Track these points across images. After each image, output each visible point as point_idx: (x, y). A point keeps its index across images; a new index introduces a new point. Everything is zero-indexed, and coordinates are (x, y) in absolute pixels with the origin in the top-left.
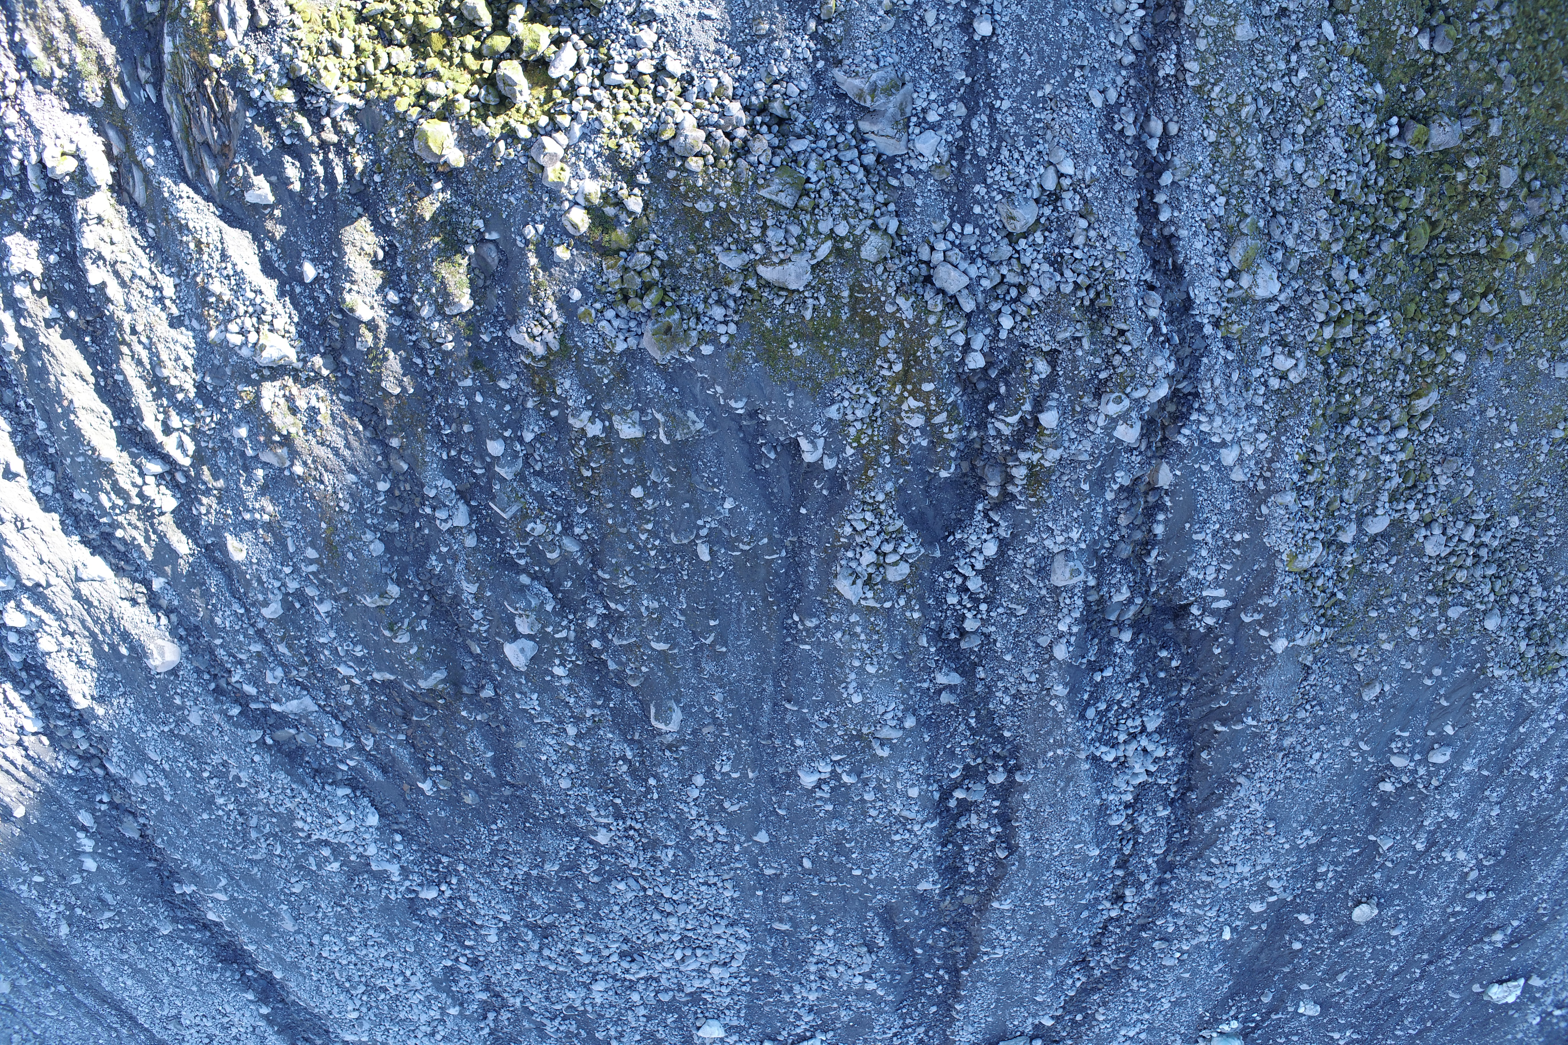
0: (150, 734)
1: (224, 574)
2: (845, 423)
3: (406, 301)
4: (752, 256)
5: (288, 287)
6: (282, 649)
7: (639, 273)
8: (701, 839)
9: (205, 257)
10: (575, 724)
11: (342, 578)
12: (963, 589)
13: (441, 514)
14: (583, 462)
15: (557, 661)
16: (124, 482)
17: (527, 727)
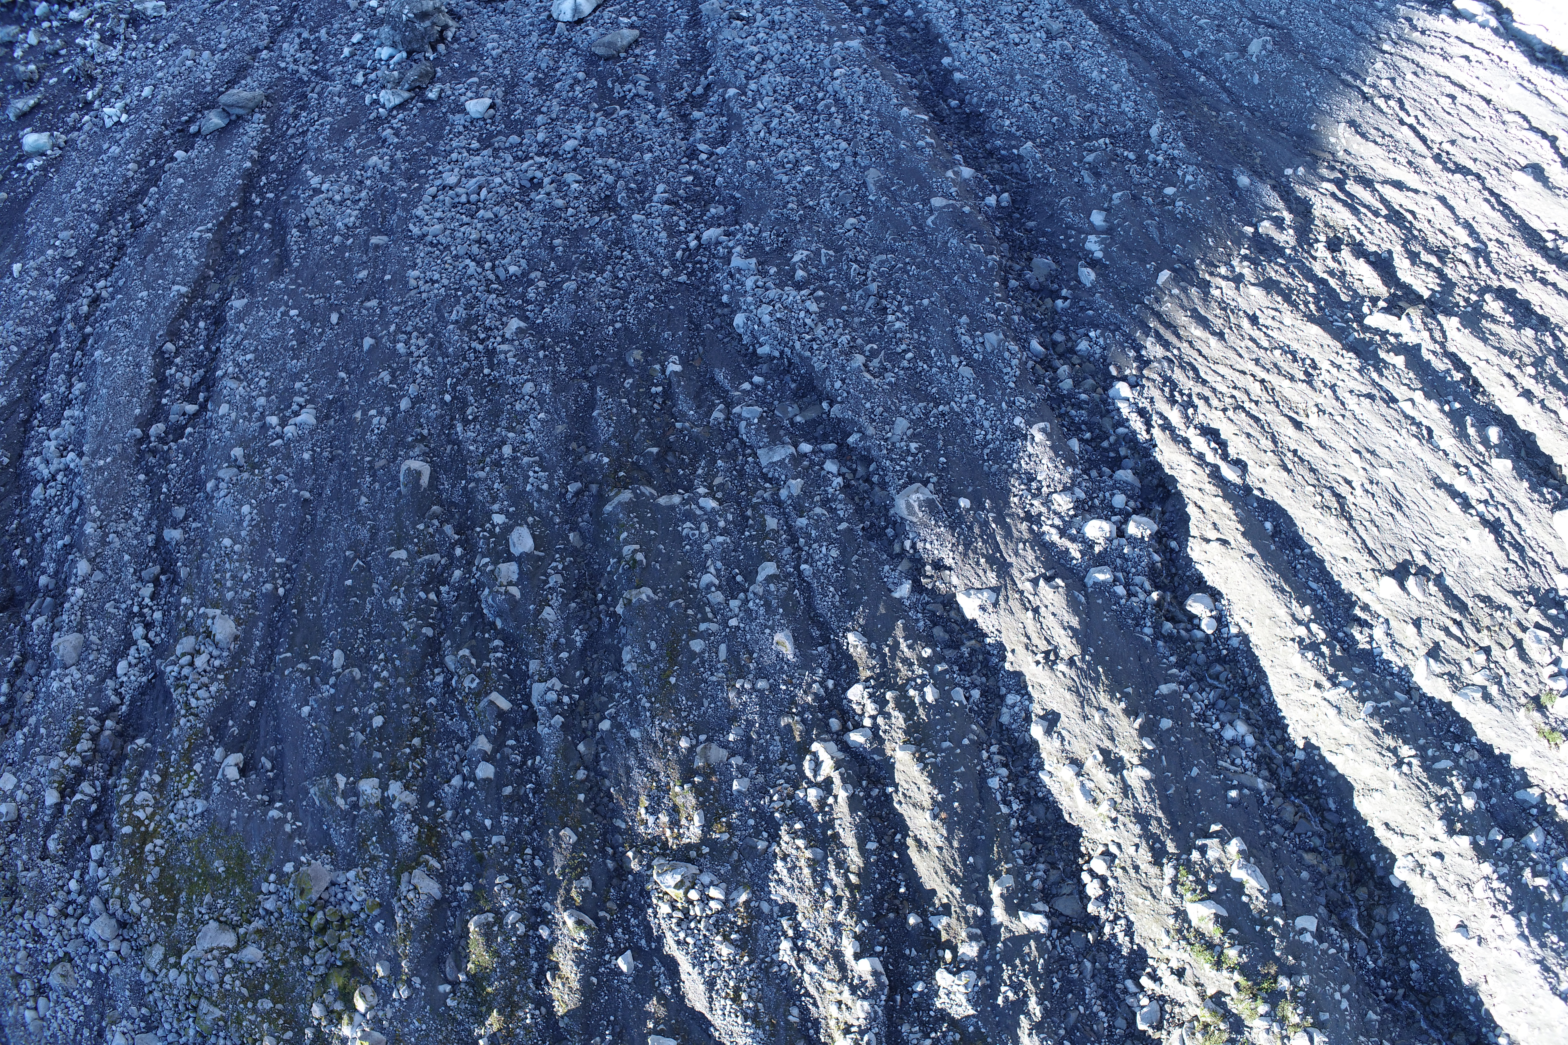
0: (965, 398)
1: (815, 610)
2: (195, 794)
3: (534, 927)
4: (235, 956)
5: (653, 945)
6: (772, 523)
7: (325, 945)
8: (423, 335)
9: (732, 984)
10: (501, 457)
11: (671, 618)
12: (148, 626)
13: (552, 696)
14: (416, 753)
15: (497, 529)
16: (898, 719)
17: (548, 450)
